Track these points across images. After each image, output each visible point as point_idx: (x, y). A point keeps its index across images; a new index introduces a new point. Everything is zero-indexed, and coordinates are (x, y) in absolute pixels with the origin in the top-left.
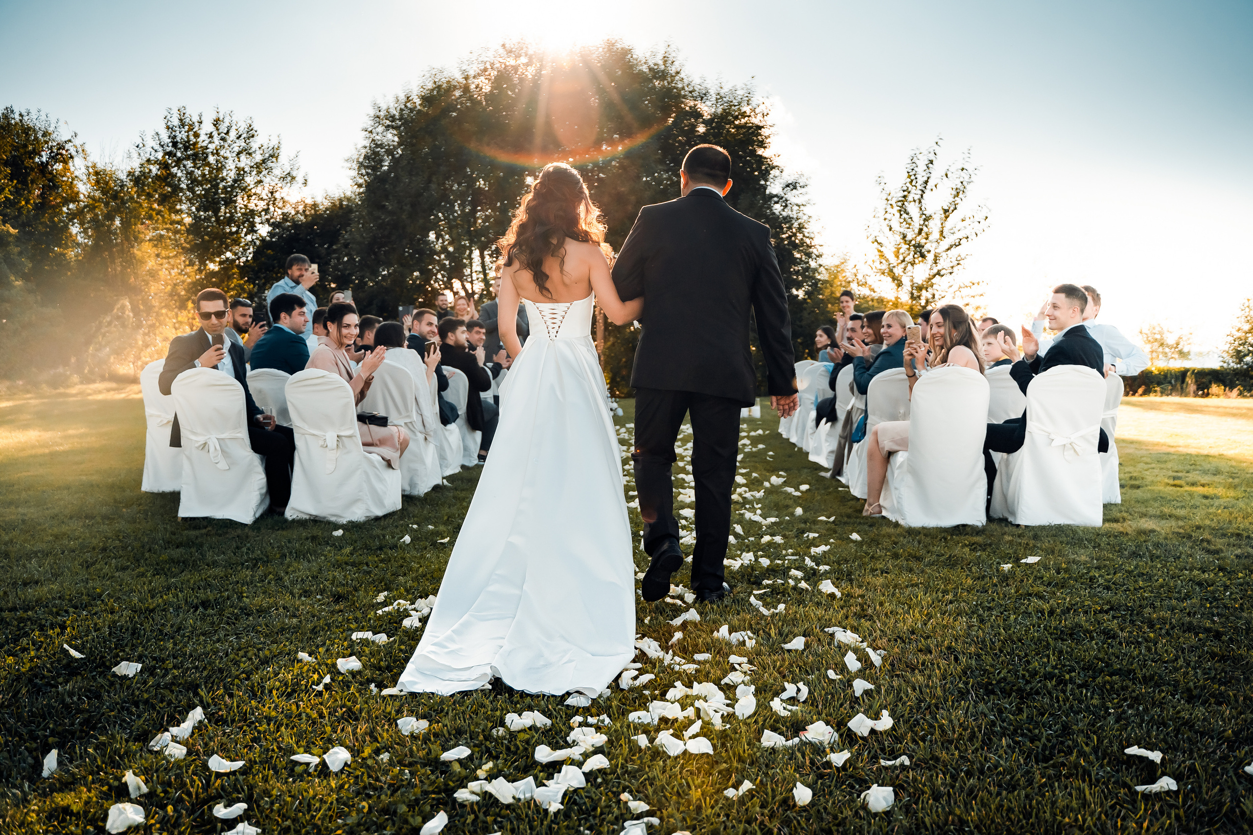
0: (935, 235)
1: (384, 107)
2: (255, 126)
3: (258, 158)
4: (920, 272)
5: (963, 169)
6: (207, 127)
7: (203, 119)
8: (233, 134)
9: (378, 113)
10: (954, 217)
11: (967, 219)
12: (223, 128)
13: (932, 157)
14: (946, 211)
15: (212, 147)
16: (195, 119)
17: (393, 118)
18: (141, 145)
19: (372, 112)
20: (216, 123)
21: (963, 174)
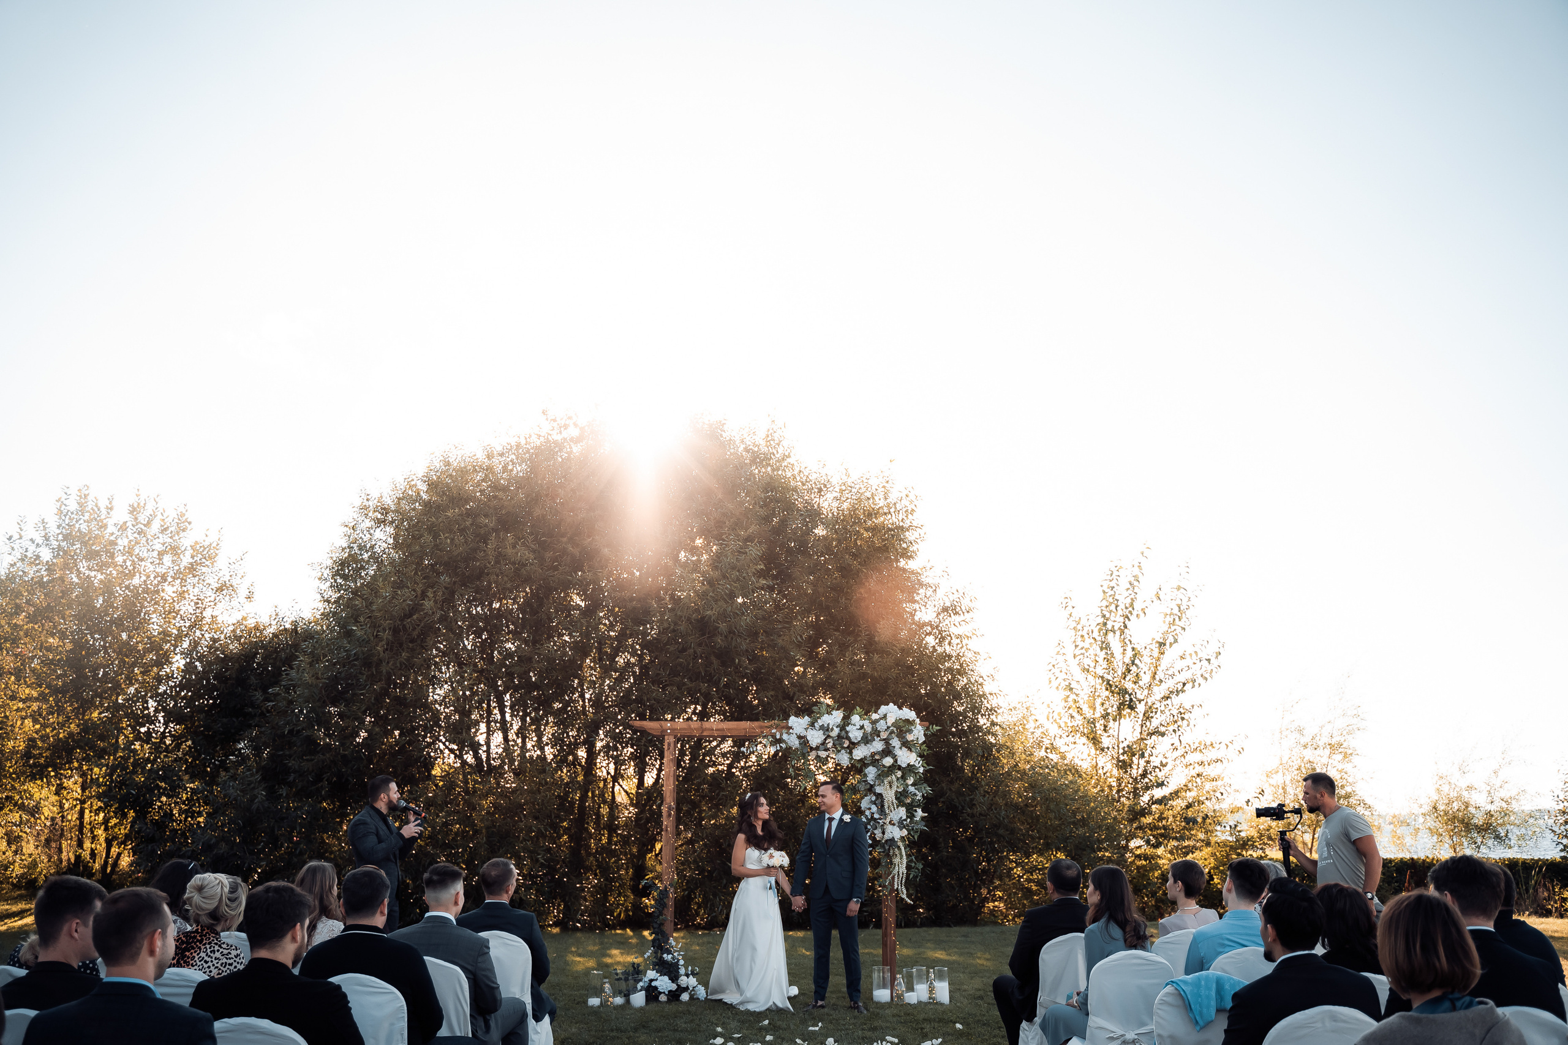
0: (1146, 679)
1: (375, 495)
2: (189, 516)
3: (186, 560)
4: (1127, 730)
5: (1179, 588)
6: (121, 515)
7: (114, 503)
8: (156, 526)
9: (366, 503)
10: (1171, 654)
11: (1188, 656)
12: (143, 518)
13: (1136, 571)
14: (1162, 644)
15: (122, 543)
16: (103, 504)
17: (385, 511)
18: (16, 536)
19: (358, 503)
20: (134, 510)
21: (1180, 594)
